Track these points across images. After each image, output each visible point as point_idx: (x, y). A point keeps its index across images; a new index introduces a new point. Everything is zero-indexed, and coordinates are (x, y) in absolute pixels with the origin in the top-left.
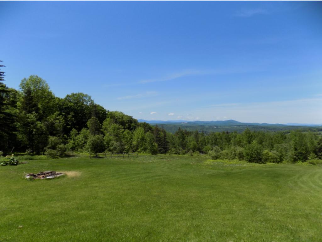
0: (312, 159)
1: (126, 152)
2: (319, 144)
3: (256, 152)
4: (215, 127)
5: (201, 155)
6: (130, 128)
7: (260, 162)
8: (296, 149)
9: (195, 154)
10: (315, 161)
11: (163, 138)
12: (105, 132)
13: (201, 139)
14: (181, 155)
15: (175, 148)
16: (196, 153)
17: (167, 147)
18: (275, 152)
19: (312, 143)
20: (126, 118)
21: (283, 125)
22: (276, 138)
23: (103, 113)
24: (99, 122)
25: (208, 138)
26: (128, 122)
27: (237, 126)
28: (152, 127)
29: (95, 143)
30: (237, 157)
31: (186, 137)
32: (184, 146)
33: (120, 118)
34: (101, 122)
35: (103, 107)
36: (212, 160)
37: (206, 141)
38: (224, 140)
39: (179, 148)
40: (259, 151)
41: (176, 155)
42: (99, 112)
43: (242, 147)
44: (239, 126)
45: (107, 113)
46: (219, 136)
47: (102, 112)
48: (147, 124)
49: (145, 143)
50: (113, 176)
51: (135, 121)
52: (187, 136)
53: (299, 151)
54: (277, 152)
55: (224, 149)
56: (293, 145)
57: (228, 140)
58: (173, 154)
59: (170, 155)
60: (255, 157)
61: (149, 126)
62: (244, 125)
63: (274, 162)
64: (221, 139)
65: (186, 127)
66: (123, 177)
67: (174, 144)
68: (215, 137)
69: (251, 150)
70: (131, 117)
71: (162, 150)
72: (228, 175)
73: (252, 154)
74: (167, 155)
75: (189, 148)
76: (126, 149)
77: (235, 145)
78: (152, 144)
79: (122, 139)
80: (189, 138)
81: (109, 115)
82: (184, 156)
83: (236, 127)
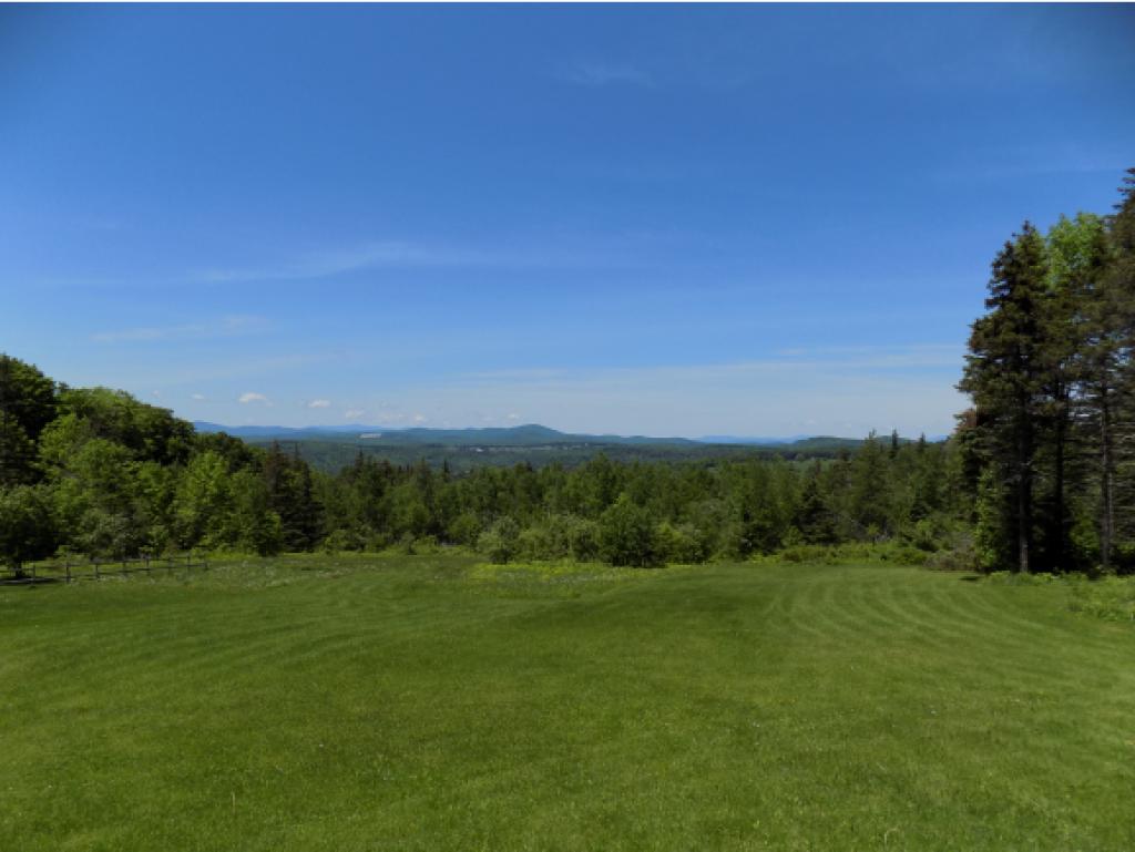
0: (792, 544)
1: (152, 549)
2: (806, 500)
3: (635, 530)
4: (479, 450)
5: (444, 547)
6: (160, 455)
7: (648, 564)
8: (746, 517)
9: (424, 547)
10: (799, 549)
11: (302, 493)
12: (50, 474)
13: (442, 492)
14: (372, 551)
15: (346, 526)
16: (425, 543)
17: (315, 524)
18: (690, 527)
19: (788, 498)
20: (145, 416)
21: (691, 443)
22: (685, 482)
23: (42, 395)
24: (22, 429)
25: (465, 490)
26: (152, 430)
27: (552, 445)
28: (251, 449)
29: (15, 521)
30: (571, 551)
31: (388, 487)
32: (378, 518)
33: (116, 418)
34: (34, 431)
35: (40, 368)
36: (491, 567)
37: (460, 499)
38: (520, 493)
39: (363, 527)
40: (644, 528)
41: (353, 554)
42: (20, 390)
43: (585, 515)
44: (560, 445)
45: (56, 393)
46: (503, 480)
47: (33, 391)
48: (232, 440)
49: (229, 513)
50: (149, 656)
51: (184, 429)
52: (389, 483)
53: (755, 522)
54: (696, 528)
55: (528, 527)
56: (740, 505)
57: (533, 492)
58: (340, 549)
59: (328, 553)
60: (634, 548)
61: (239, 447)
62: (576, 444)
63: (686, 561)
64: (512, 491)
65: (377, 449)
66: (193, 656)
67: (341, 514)
68: (491, 486)
69: (619, 524)
70: (164, 415)
71: (300, 537)
72: (575, 614)
73: (625, 539)
74: (320, 554)
75: (398, 525)
76: (152, 539)
77: (560, 509)
78: (260, 514)
79: (136, 502)
80: (397, 489)
81: (69, 403)
82: (383, 554)
83: (548, 448)
